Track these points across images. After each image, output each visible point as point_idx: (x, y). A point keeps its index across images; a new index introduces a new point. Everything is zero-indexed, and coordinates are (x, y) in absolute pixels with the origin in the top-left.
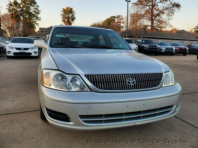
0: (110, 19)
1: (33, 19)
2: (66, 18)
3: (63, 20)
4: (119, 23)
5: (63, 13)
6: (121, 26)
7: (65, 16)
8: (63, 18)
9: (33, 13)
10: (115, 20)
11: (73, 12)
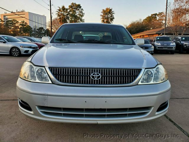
0: (151, 16)
1: (78, 21)
2: (106, 18)
3: (102, 20)
4: (161, 20)
5: (102, 14)
6: (163, 23)
7: (105, 17)
8: (103, 18)
9: (78, 16)
10: (156, 18)
11: (112, 13)
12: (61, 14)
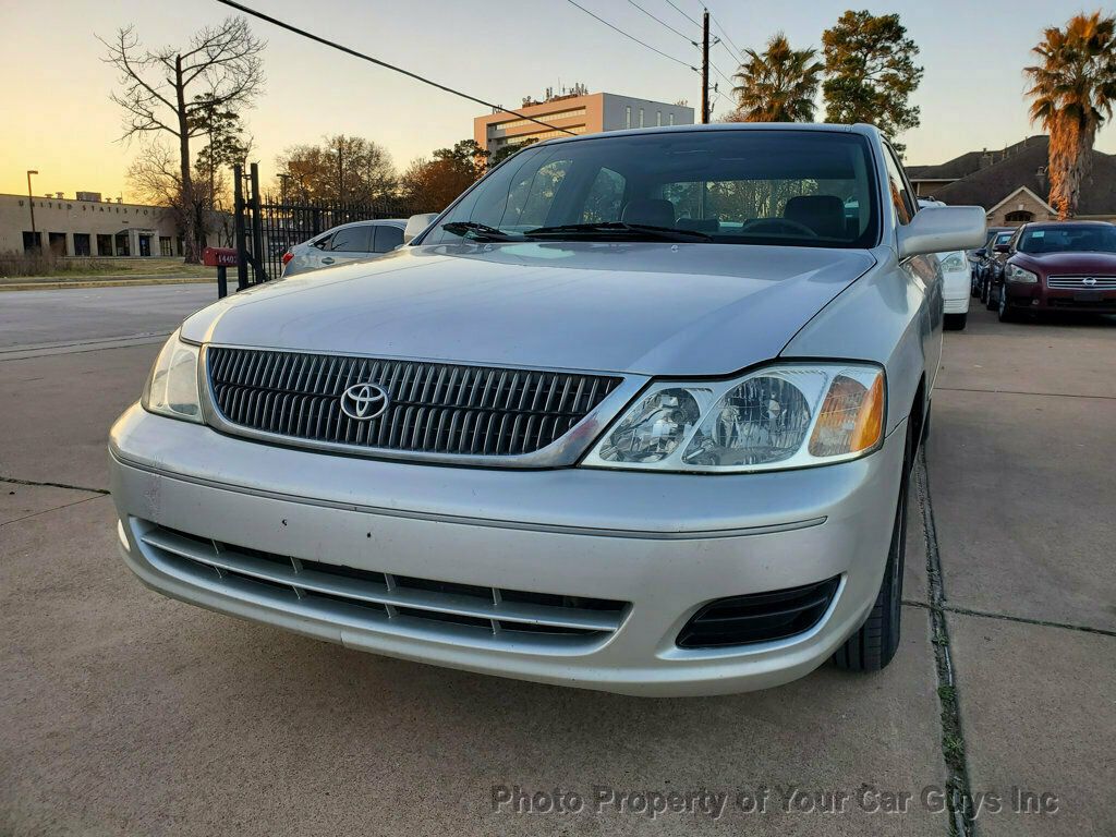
2: (1064, 88)
3: (1037, 104)
5: (1041, 62)
7: (1059, 76)
11: (1113, 46)
12: (764, 87)
